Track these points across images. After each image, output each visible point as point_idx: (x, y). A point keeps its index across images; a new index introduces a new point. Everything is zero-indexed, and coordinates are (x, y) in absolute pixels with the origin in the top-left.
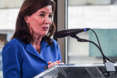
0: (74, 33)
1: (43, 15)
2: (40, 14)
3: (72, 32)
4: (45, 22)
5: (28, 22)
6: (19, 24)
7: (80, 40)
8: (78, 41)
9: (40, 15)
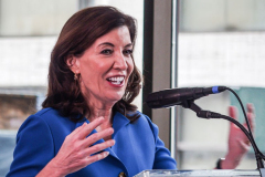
0: (188, 98)
1: (108, 51)
2: (101, 49)
3: (183, 94)
4: (116, 66)
5: (77, 72)
6: (55, 77)
7: (203, 114)
8: (199, 116)
9: (102, 52)
